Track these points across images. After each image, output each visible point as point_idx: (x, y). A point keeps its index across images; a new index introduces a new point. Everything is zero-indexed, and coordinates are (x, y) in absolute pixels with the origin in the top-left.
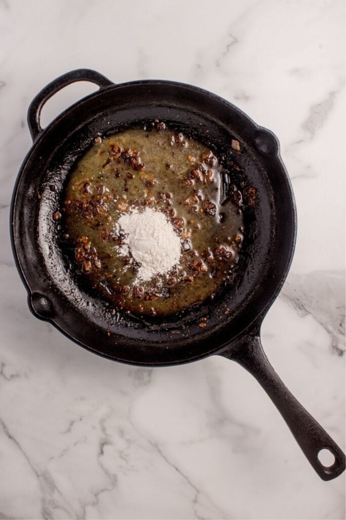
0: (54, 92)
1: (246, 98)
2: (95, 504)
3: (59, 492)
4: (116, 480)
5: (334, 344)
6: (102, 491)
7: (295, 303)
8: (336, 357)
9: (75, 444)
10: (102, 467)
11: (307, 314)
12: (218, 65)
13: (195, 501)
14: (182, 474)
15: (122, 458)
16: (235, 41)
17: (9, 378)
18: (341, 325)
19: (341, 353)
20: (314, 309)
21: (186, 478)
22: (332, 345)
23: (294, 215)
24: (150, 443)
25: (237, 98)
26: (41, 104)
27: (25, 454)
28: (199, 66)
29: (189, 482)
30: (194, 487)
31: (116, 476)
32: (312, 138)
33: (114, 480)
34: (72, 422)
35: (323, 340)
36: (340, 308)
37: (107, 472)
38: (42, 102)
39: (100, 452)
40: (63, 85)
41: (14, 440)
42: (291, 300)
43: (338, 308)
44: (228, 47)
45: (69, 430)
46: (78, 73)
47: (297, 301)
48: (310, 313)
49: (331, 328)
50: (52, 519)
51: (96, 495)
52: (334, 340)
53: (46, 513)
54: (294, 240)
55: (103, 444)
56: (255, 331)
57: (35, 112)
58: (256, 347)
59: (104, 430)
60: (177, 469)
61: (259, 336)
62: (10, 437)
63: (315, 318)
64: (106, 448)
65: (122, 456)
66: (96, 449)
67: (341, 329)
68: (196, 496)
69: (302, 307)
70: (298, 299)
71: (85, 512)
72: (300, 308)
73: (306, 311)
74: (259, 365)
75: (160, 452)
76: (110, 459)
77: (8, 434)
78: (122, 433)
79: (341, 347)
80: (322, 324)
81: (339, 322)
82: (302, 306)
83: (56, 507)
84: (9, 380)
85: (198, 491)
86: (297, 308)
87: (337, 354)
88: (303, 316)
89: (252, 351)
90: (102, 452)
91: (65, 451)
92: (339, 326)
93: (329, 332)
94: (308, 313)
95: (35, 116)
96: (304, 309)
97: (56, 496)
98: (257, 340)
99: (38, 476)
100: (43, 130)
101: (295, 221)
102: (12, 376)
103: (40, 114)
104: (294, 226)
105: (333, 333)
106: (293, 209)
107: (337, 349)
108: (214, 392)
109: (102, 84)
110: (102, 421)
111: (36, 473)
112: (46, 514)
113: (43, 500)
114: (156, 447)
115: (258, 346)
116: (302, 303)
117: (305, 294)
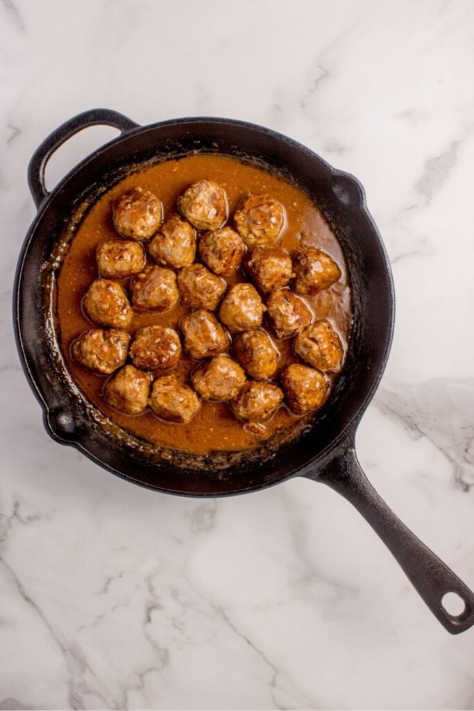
0: (60, 141)
1: (340, 150)
2: (140, 688)
3: (91, 671)
4: (168, 656)
5: (458, 476)
6: (150, 670)
7: (406, 421)
8: (459, 492)
9: (113, 609)
10: (148, 638)
11: (421, 436)
12: (303, 106)
13: (273, 684)
14: (256, 649)
15: (176, 627)
16: (326, 74)
17: (25, 520)
18: (466, 451)
19: (467, 488)
20: (430, 429)
21: (261, 654)
22: (455, 477)
23: (390, 285)
24: (214, 607)
25: (328, 150)
26: (45, 159)
27: (46, 621)
28: (278, 107)
29: (265, 659)
30: (272, 665)
31: (168, 651)
32: (428, 203)
33: (165, 657)
34: (109, 580)
35: (442, 470)
36: (465, 428)
37: (155, 646)
38: (46, 156)
39: (147, 619)
40: (72, 131)
41: (33, 603)
42: (401, 417)
43: (462, 428)
44: (317, 82)
45: (105, 590)
46: (91, 115)
47: (408, 418)
48: (426, 435)
49: (453, 455)
50: (84, 709)
51: (141, 676)
52: (457, 470)
53: (75, 699)
54: (393, 318)
55: (150, 609)
56: (347, 442)
57: (38, 170)
58: (351, 463)
59: (151, 590)
60: (248, 642)
61: (354, 448)
62: (27, 599)
63: (432, 441)
64: (154, 614)
65: (176, 624)
66: (142, 616)
67: (467, 456)
68: (274, 677)
69: (414, 428)
70: (409, 417)
71: (126, 699)
72: (411, 428)
73: (420, 432)
74: (357, 487)
75: (226, 618)
76: (160, 628)
77: (24, 596)
78: (175, 594)
79: (467, 479)
80: (441, 449)
81: (464, 447)
82: (415, 425)
83: (88, 692)
84: (25, 524)
85: (276, 670)
86: (409, 428)
87: (462, 488)
88: (416, 439)
89: (346, 469)
90: (149, 619)
91: (100, 617)
92: (464, 453)
93: (451, 460)
94: (422, 434)
95: (38, 176)
96: (418, 429)
97: (88, 677)
98: (351, 454)
99: (64, 651)
100: (49, 193)
101: (392, 293)
102: (30, 518)
103: (44, 173)
104: (391, 299)
105: (456, 462)
106: (388, 277)
107: (462, 482)
108: (299, 539)
109: (124, 127)
110: (149, 578)
111: (62, 646)
112: (75, 702)
113: (71, 683)
114: (221, 613)
115: (353, 461)
116: (414, 421)
117: (419, 410)
